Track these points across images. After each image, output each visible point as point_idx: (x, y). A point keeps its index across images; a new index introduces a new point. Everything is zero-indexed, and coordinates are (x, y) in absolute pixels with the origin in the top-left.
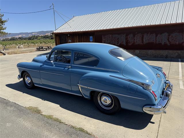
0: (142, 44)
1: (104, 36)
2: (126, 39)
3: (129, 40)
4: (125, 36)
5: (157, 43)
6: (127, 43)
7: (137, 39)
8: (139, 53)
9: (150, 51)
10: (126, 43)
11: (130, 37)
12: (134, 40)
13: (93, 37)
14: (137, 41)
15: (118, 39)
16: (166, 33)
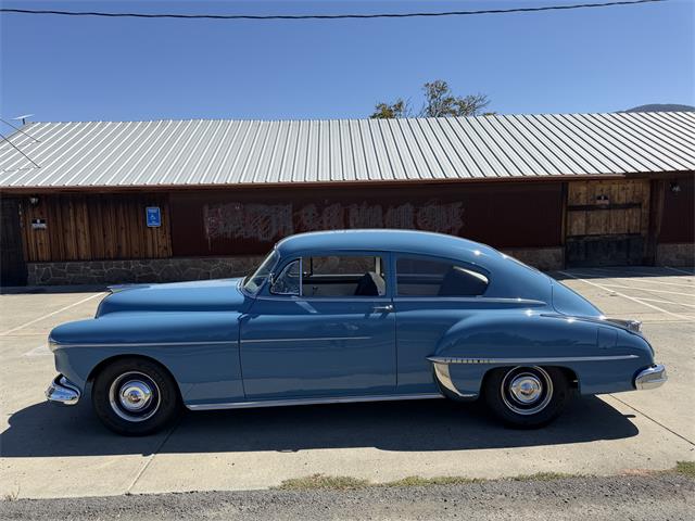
1: (210, 209)
2: (296, 219)
4: (290, 211)
7: (329, 221)
11: (307, 214)
12: (321, 222)
13: (162, 209)
15: (266, 219)
16: (408, 205)
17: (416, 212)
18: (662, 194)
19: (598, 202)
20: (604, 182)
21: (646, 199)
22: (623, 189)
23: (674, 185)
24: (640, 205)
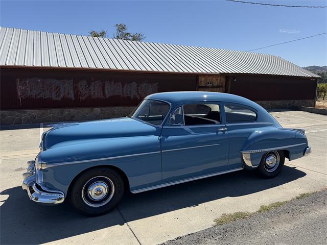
0: (103, 97)
1: (20, 81)
2: (75, 88)
3: (80, 90)
4: (72, 84)
5: (125, 96)
6: (76, 95)
7: (94, 89)
8: (100, 114)
9: (117, 108)
10: (74, 96)
11: (81, 86)
12: (90, 90)
14: (94, 93)
15: (57, 88)
16: (134, 83)
17: (138, 86)
18: (230, 82)
19: (208, 85)
20: (211, 76)
21: (224, 84)
22: (217, 80)
23: (234, 79)
24: (222, 86)
